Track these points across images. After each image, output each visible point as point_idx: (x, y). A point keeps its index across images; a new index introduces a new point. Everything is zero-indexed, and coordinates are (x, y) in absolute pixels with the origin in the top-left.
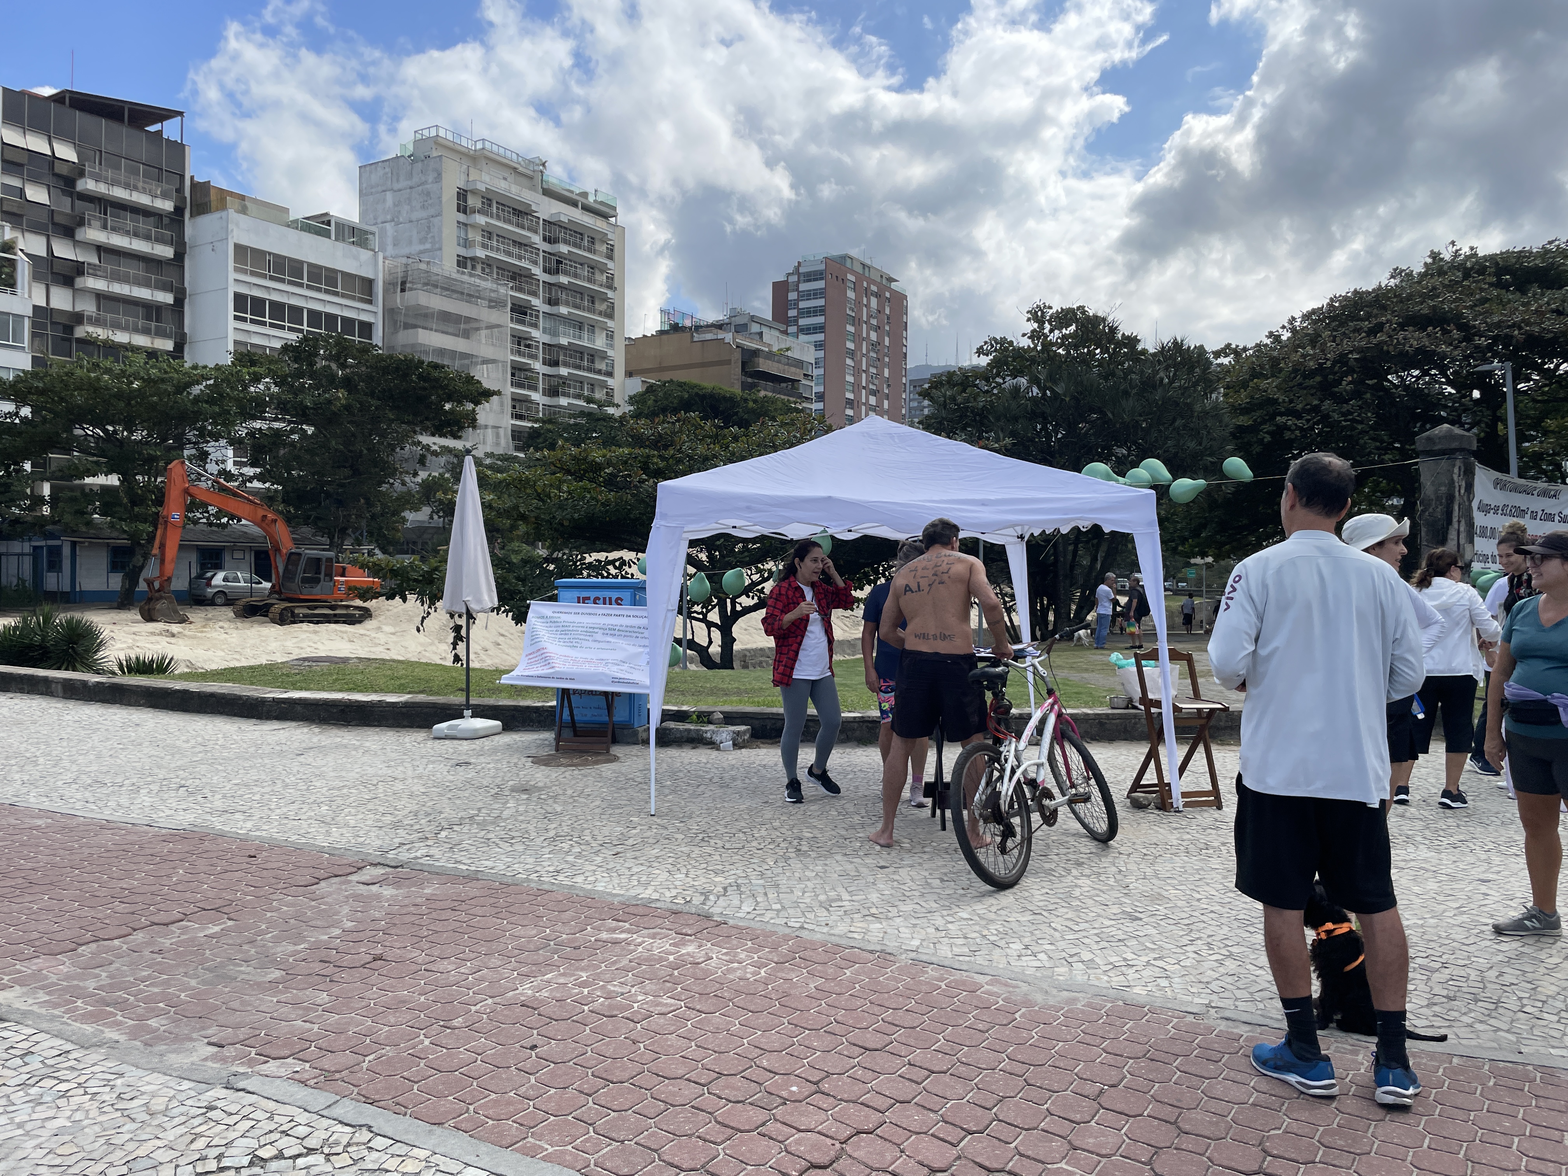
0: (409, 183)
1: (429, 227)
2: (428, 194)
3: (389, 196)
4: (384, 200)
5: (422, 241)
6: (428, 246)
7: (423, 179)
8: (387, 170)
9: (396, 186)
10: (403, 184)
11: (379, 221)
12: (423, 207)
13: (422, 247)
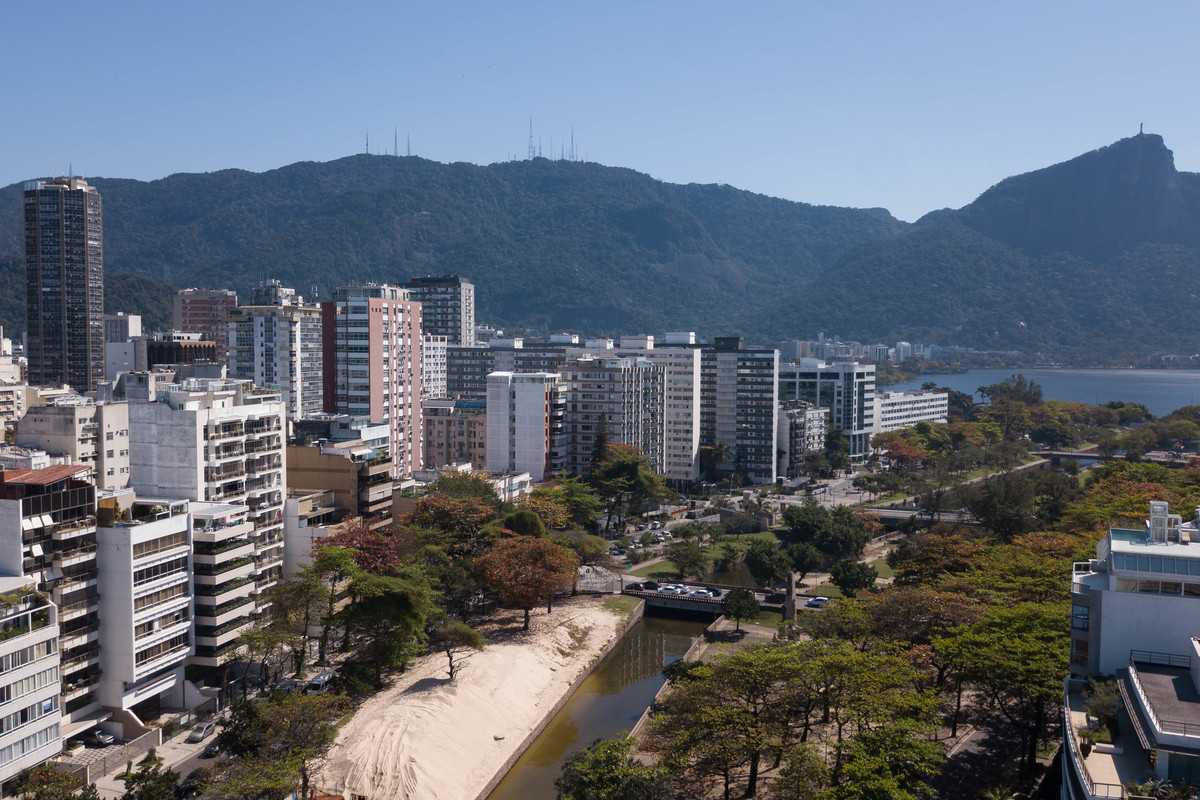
0: (170, 422)
1: (186, 453)
2: (186, 432)
3: (154, 427)
4: (150, 429)
5: (181, 461)
6: (185, 464)
7: (181, 422)
8: (152, 410)
9: (159, 422)
10: (165, 421)
11: (147, 440)
12: (182, 440)
13: (181, 465)
